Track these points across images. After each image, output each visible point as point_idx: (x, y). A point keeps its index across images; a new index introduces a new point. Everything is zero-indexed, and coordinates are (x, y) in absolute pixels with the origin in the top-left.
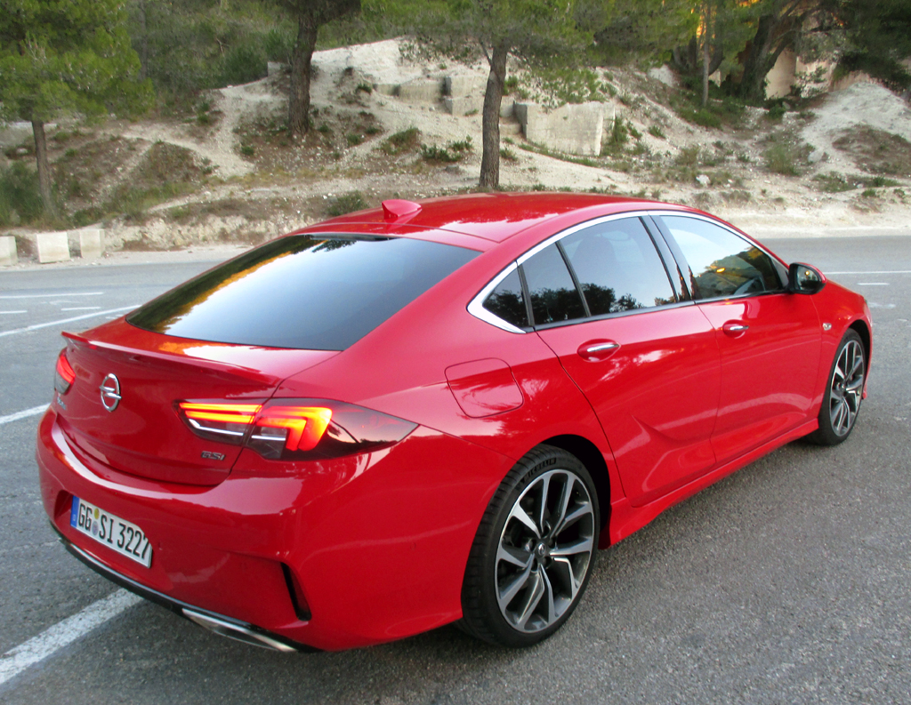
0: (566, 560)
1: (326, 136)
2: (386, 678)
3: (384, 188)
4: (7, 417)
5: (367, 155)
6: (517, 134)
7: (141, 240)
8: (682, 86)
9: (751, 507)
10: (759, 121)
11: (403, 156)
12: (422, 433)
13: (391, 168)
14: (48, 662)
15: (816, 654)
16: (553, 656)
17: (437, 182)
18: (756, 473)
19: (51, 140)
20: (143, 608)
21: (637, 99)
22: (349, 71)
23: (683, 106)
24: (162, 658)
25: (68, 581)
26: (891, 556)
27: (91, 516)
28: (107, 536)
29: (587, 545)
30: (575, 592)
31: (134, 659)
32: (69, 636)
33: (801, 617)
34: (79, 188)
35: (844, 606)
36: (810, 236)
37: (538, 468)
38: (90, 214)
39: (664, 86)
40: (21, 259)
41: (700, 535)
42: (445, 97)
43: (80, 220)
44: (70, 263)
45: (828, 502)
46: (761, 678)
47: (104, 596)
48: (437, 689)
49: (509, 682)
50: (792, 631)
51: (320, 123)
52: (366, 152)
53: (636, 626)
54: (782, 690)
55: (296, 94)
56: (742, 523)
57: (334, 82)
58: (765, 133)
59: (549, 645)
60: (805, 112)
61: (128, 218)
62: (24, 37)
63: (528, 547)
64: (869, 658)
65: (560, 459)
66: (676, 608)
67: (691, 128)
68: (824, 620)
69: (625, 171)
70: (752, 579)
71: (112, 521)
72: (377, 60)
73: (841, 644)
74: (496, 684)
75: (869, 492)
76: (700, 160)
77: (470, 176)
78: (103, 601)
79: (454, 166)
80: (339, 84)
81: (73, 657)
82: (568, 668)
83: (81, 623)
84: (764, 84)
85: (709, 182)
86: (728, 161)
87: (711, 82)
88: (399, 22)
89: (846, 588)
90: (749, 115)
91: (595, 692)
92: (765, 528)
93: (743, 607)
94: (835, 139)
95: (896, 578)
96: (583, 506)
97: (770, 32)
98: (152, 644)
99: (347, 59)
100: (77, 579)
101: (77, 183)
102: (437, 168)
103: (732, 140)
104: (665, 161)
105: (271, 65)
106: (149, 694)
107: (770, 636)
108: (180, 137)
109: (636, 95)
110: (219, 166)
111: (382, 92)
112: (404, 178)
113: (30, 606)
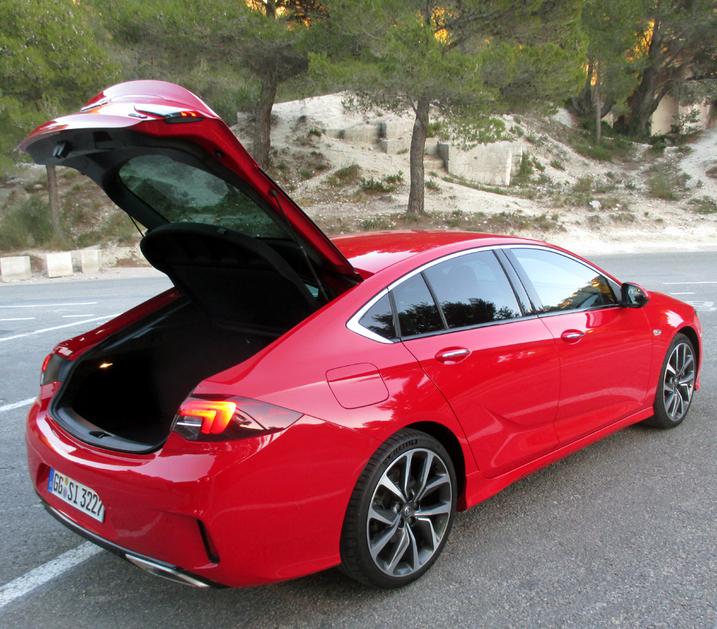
0: (428, 520)
1: (283, 172)
2: (284, 611)
3: (330, 214)
4: (13, 405)
5: (317, 187)
6: (440, 168)
7: (131, 259)
8: (579, 126)
9: (593, 479)
10: (644, 155)
11: (346, 188)
12: (306, 421)
13: (336, 197)
14: (28, 596)
15: (625, 596)
16: (417, 596)
17: (373, 209)
18: (602, 451)
19: (61, 177)
20: (104, 556)
21: (541, 138)
22: (303, 119)
23: (580, 143)
24: (114, 594)
25: (49, 535)
26: (700, 519)
27: (63, 483)
28: (74, 499)
29: (446, 508)
30: (436, 545)
31: (94, 595)
32: (46, 577)
33: (619, 566)
34: (83, 216)
35: (654, 558)
36: (685, 251)
37: (402, 447)
38: (91, 238)
39: (564, 126)
40: (34, 274)
41: (548, 501)
42: (381, 139)
43: (83, 242)
44: (73, 278)
45: (657, 475)
46: (577, 614)
47: (75, 546)
48: (323, 620)
49: (379, 615)
50: (609, 578)
51: (279, 161)
52: (316, 185)
53: (485, 573)
54: (593, 624)
55: (259, 139)
56: (584, 492)
57: (291, 128)
58: (650, 165)
59: (415, 587)
60: (683, 147)
61: (120, 241)
62: (41, 97)
63: (395, 509)
64: (667, 598)
65: (420, 440)
66: (520, 559)
67: (587, 161)
68: (636, 569)
69: (530, 198)
70: (584, 537)
71: (77, 487)
72: (326, 109)
73: (646, 588)
74: (369, 617)
75: (692, 467)
76: (594, 188)
77: (400, 204)
78: (74, 551)
79: (388, 195)
80: (295, 130)
81: (48, 592)
82: (427, 605)
83: (56, 567)
84: (649, 124)
85: (601, 206)
86: (617, 188)
87: (604, 123)
88: (340, 81)
89: (659, 544)
90: (636, 150)
91: (445, 624)
92: (601, 496)
93: (573, 559)
94: (708, 168)
95: (701, 536)
96: (442, 477)
97: (652, 82)
98: (108, 584)
99: (302, 109)
100: (55, 533)
101: (81, 212)
102: (374, 197)
103: (622, 171)
104: (565, 189)
105: (239, 115)
106: (102, 622)
107: (590, 582)
108: (163, 175)
109: (540, 135)
110: (195, 198)
111: (330, 136)
112: (346, 206)
113: (18, 554)
